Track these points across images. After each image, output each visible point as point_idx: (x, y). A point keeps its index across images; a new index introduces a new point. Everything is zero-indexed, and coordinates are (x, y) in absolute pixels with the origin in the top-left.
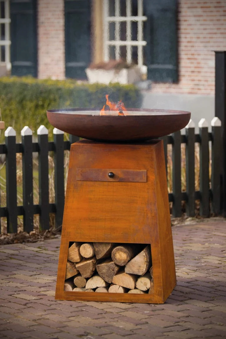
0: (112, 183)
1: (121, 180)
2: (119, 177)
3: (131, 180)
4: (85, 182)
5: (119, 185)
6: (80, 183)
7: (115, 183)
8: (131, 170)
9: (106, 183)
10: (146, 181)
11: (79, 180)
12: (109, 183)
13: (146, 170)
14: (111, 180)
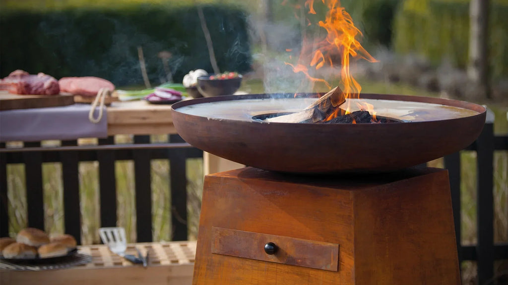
0: (275, 266)
1: (291, 262)
2: (286, 254)
3: (308, 263)
4: (227, 260)
5: (288, 273)
6: (216, 258)
7: (279, 267)
8: (310, 242)
9: (263, 266)
10: (336, 270)
11: (216, 252)
12: (270, 265)
13: (338, 245)
14: (272, 260)
